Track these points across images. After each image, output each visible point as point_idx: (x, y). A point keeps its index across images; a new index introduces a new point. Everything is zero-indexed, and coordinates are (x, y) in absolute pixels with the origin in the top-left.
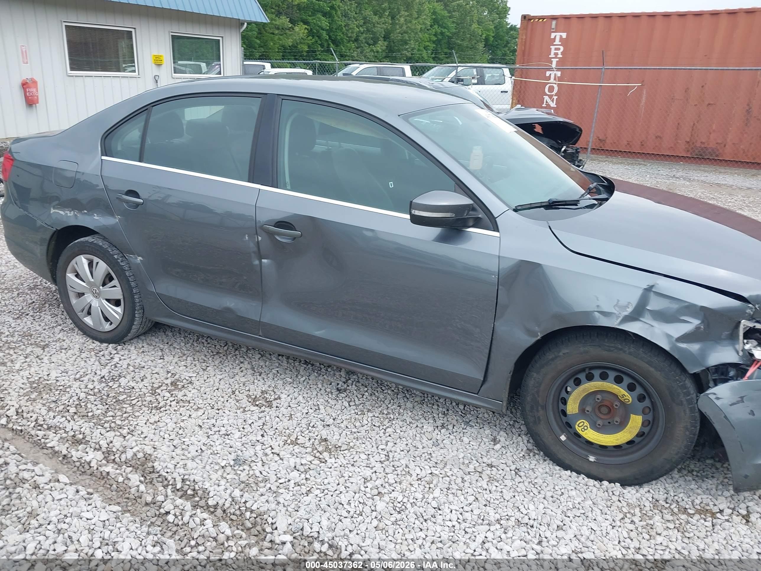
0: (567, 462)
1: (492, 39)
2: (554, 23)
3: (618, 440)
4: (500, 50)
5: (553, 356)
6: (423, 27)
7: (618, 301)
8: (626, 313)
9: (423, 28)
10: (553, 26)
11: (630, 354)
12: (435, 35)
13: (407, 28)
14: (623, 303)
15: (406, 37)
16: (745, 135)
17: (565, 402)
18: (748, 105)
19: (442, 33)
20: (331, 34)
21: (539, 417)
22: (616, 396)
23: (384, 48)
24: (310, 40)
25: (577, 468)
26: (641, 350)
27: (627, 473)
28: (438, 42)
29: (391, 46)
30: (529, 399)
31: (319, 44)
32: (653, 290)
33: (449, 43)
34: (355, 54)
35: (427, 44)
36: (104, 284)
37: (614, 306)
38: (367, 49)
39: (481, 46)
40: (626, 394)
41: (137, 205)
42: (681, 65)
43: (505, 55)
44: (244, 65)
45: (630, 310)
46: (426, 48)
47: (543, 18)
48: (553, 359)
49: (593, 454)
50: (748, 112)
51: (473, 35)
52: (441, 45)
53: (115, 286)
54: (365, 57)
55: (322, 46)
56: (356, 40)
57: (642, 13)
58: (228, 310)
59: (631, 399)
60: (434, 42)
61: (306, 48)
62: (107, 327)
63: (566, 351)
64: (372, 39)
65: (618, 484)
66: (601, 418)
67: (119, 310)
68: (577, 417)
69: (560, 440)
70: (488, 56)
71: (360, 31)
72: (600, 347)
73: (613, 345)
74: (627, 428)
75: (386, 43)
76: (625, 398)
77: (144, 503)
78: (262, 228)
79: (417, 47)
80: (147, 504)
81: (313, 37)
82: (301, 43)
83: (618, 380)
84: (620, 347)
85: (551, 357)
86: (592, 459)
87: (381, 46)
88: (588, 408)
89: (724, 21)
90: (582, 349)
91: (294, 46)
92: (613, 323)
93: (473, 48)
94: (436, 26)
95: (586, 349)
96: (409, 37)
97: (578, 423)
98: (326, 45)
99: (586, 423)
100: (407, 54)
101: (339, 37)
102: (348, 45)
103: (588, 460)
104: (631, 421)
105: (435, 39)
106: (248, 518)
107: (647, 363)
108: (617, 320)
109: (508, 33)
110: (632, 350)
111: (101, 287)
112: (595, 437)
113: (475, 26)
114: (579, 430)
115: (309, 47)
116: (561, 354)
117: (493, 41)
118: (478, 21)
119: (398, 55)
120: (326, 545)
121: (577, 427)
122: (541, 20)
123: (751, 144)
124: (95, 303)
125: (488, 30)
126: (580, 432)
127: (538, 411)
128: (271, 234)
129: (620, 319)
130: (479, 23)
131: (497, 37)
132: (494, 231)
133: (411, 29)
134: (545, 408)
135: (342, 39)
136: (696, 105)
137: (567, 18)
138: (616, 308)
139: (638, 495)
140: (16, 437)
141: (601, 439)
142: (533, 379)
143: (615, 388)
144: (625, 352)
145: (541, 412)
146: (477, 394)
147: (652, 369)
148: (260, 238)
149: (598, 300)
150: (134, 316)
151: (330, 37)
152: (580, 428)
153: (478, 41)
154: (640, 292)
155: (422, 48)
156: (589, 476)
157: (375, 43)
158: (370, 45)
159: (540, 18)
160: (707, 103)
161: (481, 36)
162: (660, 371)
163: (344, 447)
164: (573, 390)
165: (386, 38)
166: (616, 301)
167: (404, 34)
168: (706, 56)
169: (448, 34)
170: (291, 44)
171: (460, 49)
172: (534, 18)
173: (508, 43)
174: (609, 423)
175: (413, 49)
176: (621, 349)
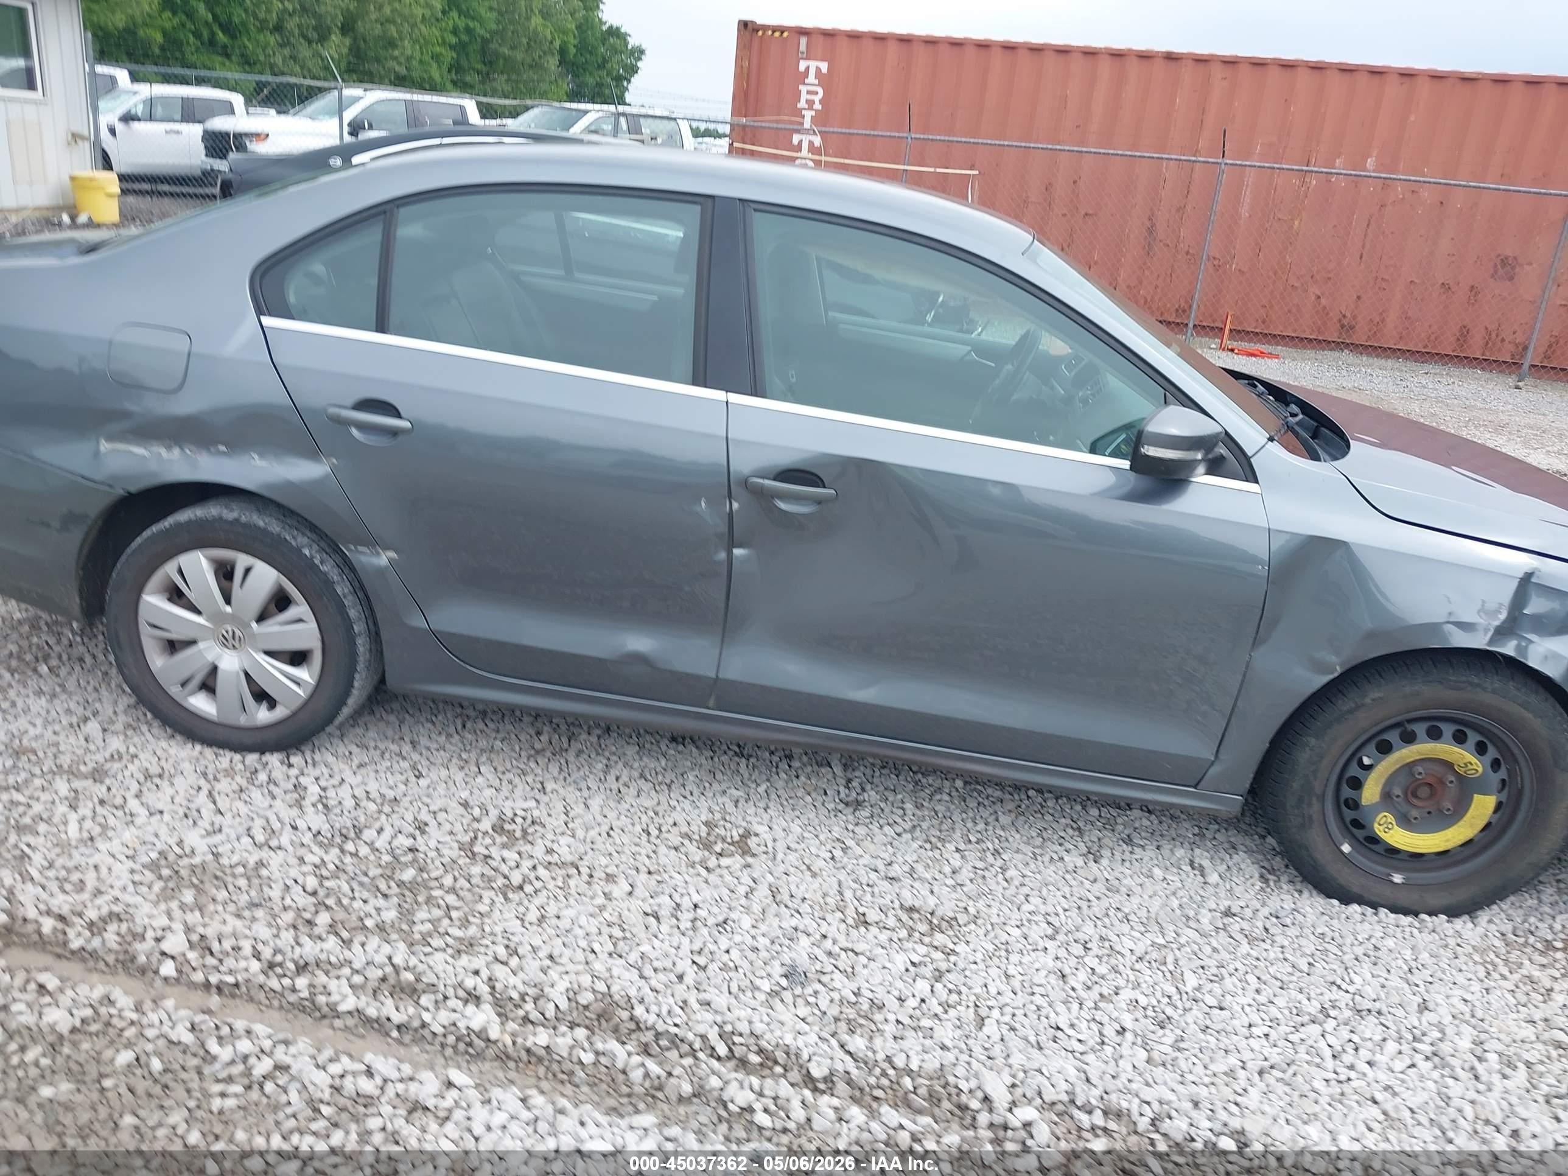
0: (1356, 890)
1: (572, 51)
2: (803, 41)
3: (1448, 841)
4: (591, 74)
5: (1353, 705)
6: (428, 13)
7: (1484, 602)
8: (1497, 623)
9: (427, 17)
10: (803, 46)
11: (1494, 692)
12: (455, 32)
13: (392, 11)
14: (1491, 605)
15: (393, 31)
16: (1147, 273)
17: (1357, 784)
18: (1150, 219)
19: (469, 30)
20: (218, 10)
21: (1310, 817)
22: (1449, 765)
23: (345, 51)
24: (168, 20)
25: (1374, 899)
26: (1511, 683)
27: (1462, 895)
28: (460, 48)
29: (358, 49)
30: (1295, 785)
31: (190, 31)
32: (1534, 580)
33: (483, 51)
34: (279, 60)
35: (438, 49)
36: (261, 618)
37: (1479, 612)
38: (305, 52)
39: (552, 63)
40: (1474, 760)
41: (394, 432)
42: (1036, 142)
43: (600, 85)
44: (93, 74)
45: (1503, 616)
46: (436, 57)
47: (782, 30)
48: (1351, 711)
49: (1398, 870)
50: (1151, 230)
51: (534, 40)
52: (467, 55)
53: (300, 620)
54: (302, 68)
55: (197, 34)
56: (278, 28)
57: (965, 39)
58: (639, 658)
59: (1480, 770)
60: (452, 47)
61: (159, 38)
62: (263, 715)
63: (1377, 695)
64: (315, 28)
65: (1443, 917)
66: (1415, 806)
67: (302, 673)
68: (1376, 809)
69: (1342, 852)
70: (567, 85)
71: (285, 10)
72: (1441, 683)
73: (1464, 679)
74: (1465, 819)
75: (348, 41)
76: (1470, 767)
77: (674, 1098)
78: (745, 483)
79: (417, 55)
80: (681, 1099)
81: (174, 13)
82: (145, 24)
83: (1460, 738)
84: (1476, 680)
85: (1345, 708)
86: (1398, 878)
87: (336, 47)
88: (1397, 791)
89: (1105, 67)
90: (1408, 690)
91: (130, 31)
92: (1478, 641)
93: (535, 66)
94: (454, 14)
95: (1416, 688)
96: (399, 32)
97: (1378, 819)
98: (206, 34)
99: (1391, 818)
100: (397, 68)
101: (236, 20)
102: (261, 37)
103: (1392, 882)
104: (1473, 806)
105: (453, 40)
106: (912, 1089)
107: (1521, 705)
108: (1485, 635)
109: (604, 41)
110: (1497, 685)
111: (254, 625)
112: (1407, 840)
113: (536, 21)
114: (1379, 830)
115: (165, 33)
116: (1368, 700)
117: (575, 55)
118: (540, 11)
119: (374, 67)
120: (1098, 1113)
121: (1376, 825)
122: (777, 34)
123: (1156, 287)
124: (230, 663)
125: (565, 32)
126: (1382, 835)
127: (1310, 805)
128: (763, 496)
129: (1490, 634)
130: (546, 15)
131: (583, 47)
132: (1247, 481)
133: (401, 15)
134: (1322, 798)
135: (244, 24)
136: (1064, 215)
137: (829, 35)
138: (1482, 614)
139: (1480, 930)
140: (230, 1002)
141: (1418, 842)
142: (1307, 749)
143: (1454, 753)
144: (1484, 689)
145: (1316, 806)
146: (1195, 787)
147: (1528, 715)
148: (735, 505)
149: (1450, 602)
150: (351, 685)
151: (215, 16)
152: (1381, 828)
153: (545, 53)
154: (1514, 585)
155: (427, 58)
156: (1394, 910)
157: (323, 38)
158: (310, 42)
159: (775, 29)
160: (1083, 213)
161: (551, 42)
162: (1541, 717)
163: (962, 918)
164: (1378, 762)
165: (347, 29)
166: (1480, 603)
167: (387, 25)
168: (1078, 126)
169: (482, 32)
170: (121, 25)
171: (510, 67)
172: (765, 28)
173: (605, 61)
174: (1429, 813)
175: (409, 59)
176: (1478, 685)
